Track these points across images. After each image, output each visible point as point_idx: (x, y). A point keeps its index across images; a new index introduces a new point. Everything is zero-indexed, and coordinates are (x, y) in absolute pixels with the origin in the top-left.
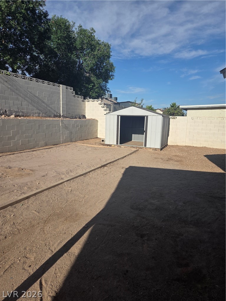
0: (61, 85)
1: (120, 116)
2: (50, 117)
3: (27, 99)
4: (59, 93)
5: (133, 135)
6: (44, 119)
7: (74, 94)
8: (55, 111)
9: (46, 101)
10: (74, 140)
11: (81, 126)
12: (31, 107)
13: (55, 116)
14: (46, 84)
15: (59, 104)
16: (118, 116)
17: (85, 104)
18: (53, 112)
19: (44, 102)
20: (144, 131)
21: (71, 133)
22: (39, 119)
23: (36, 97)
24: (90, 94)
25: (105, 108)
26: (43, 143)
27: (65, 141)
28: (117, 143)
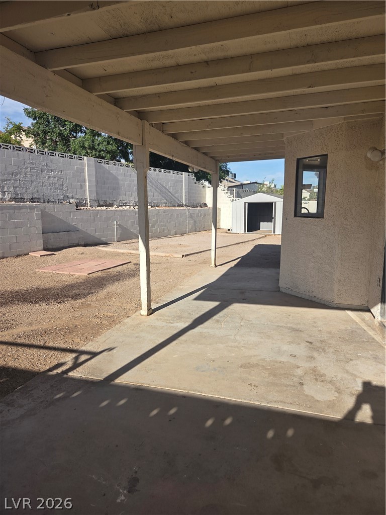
0: (184, 173)
1: (247, 204)
2: (174, 206)
3: (157, 189)
4: (182, 181)
5: (262, 224)
6: (171, 208)
7: (195, 181)
8: (178, 200)
9: (171, 191)
10: (198, 230)
11: (205, 215)
12: (160, 197)
13: (179, 206)
14: (171, 174)
15: (182, 193)
16: (245, 203)
17: (205, 191)
18: (177, 201)
19: (169, 192)
20: (273, 218)
21: (195, 222)
22: (167, 208)
23: (164, 187)
24: (208, 177)
25: (229, 194)
26: (173, 232)
27: (191, 231)
28: (245, 232)
